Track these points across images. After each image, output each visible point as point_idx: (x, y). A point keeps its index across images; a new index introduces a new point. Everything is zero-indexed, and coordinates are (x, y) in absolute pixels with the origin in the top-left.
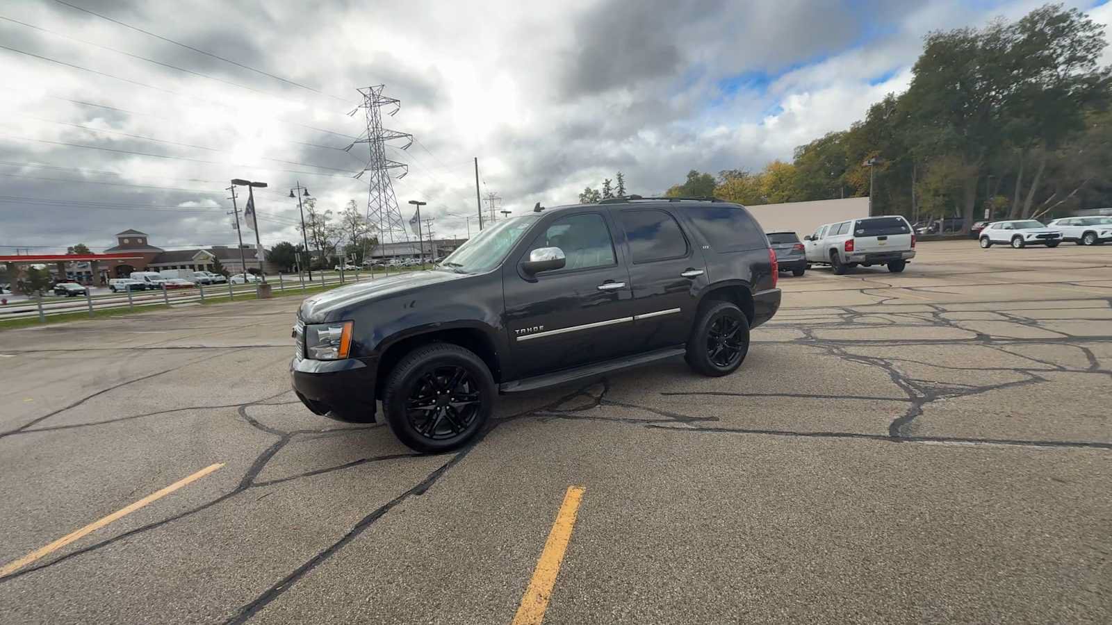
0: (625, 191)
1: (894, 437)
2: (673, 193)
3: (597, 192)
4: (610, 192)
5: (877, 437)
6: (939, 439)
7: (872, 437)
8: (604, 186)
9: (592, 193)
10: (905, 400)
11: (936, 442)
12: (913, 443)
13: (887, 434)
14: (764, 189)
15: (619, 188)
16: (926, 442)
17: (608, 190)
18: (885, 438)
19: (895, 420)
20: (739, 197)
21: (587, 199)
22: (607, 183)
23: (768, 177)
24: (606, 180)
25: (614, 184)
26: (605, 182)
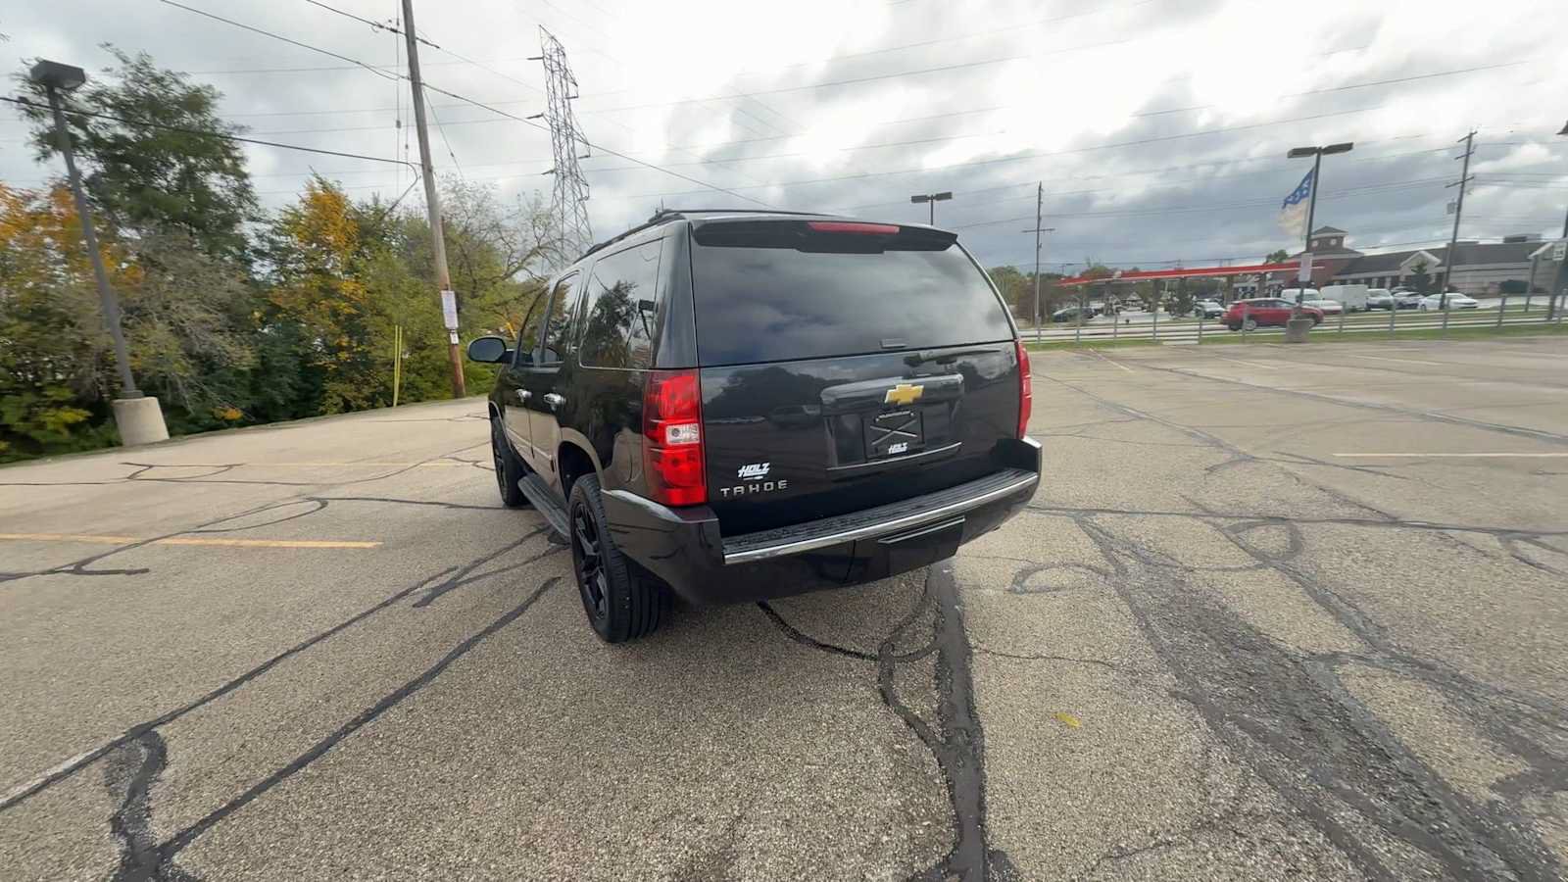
1: (144, 732)
5: (173, 716)
6: (57, 778)
7: (182, 711)
10: (183, 838)
11: (60, 769)
12: (105, 742)
13: (160, 730)
16: (80, 758)
18: (160, 722)
19: (165, 765)
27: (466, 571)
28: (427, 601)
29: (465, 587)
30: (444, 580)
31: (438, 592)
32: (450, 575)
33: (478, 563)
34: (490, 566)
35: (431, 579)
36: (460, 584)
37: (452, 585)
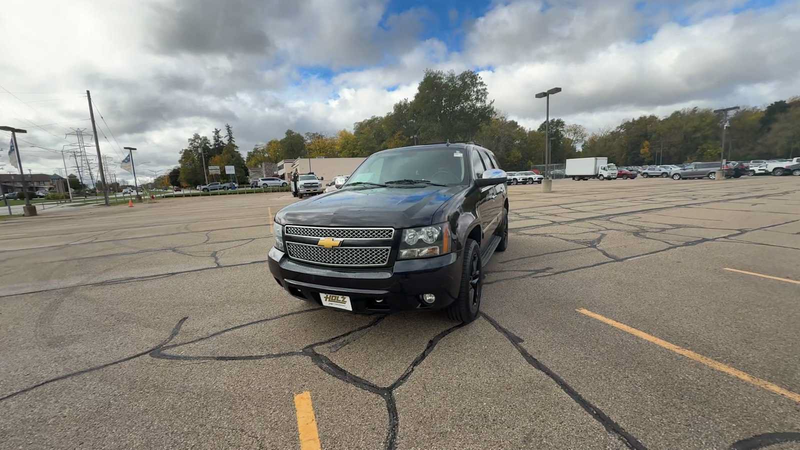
0: (233, 140)
2: (273, 145)
3: (205, 139)
4: (220, 139)
8: (214, 134)
9: (201, 139)
14: (337, 148)
15: (228, 137)
17: (218, 137)
20: (323, 152)
21: (196, 144)
22: (217, 132)
23: (338, 140)
24: (216, 129)
25: (223, 134)
26: (214, 131)
27: (530, 275)
28: (548, 269)
29: (532, 269)
30: (539, 274)
31: (544, 271)
32: (537, 275)
33: (523, 277)
34: (522, 274)
35: (545, 276)
36: (534, 271)
37: (537, 271)
